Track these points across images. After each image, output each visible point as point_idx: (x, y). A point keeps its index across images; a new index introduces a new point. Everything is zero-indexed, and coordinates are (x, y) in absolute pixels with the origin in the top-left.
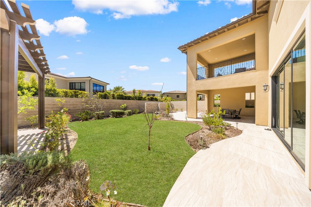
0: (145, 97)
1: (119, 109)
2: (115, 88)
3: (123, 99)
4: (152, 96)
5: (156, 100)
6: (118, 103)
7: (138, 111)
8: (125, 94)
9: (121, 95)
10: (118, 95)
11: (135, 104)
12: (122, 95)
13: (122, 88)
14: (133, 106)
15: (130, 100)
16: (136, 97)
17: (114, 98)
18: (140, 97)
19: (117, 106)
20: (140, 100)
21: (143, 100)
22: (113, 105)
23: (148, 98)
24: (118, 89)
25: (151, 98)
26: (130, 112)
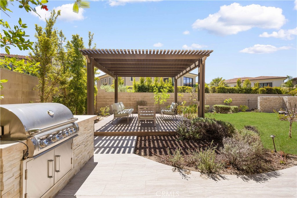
0: (257, 89)
1: (223, 103)
2: (213, 80)
3: (224, 92)
4: (268, 87)
5: (279, 92)
6: (219, 97)
7: (247, 108)
8: (227, 86)
9: (222, 88)
10: (218, 88)
11: (241, 99)
12: (224, 88)
13: (223, 79)
14: (238, 101)
15: (234, 93)
16: (242, 89)
17: (214, 91)
18: (248, 90)
19: (218, 101)
20: (249, 93)
21: (252, 93)
22: (214, 100)
23: (262, 90)
24: (217, 81)
25: (267, 89)
26: (237, 108)
